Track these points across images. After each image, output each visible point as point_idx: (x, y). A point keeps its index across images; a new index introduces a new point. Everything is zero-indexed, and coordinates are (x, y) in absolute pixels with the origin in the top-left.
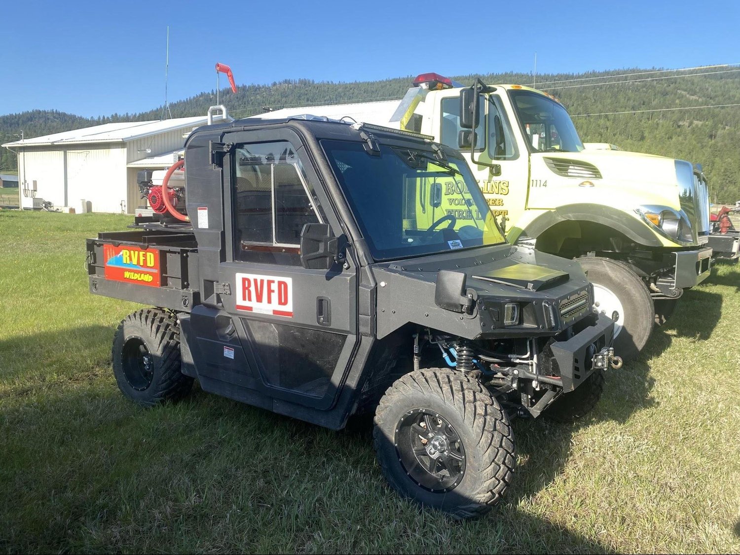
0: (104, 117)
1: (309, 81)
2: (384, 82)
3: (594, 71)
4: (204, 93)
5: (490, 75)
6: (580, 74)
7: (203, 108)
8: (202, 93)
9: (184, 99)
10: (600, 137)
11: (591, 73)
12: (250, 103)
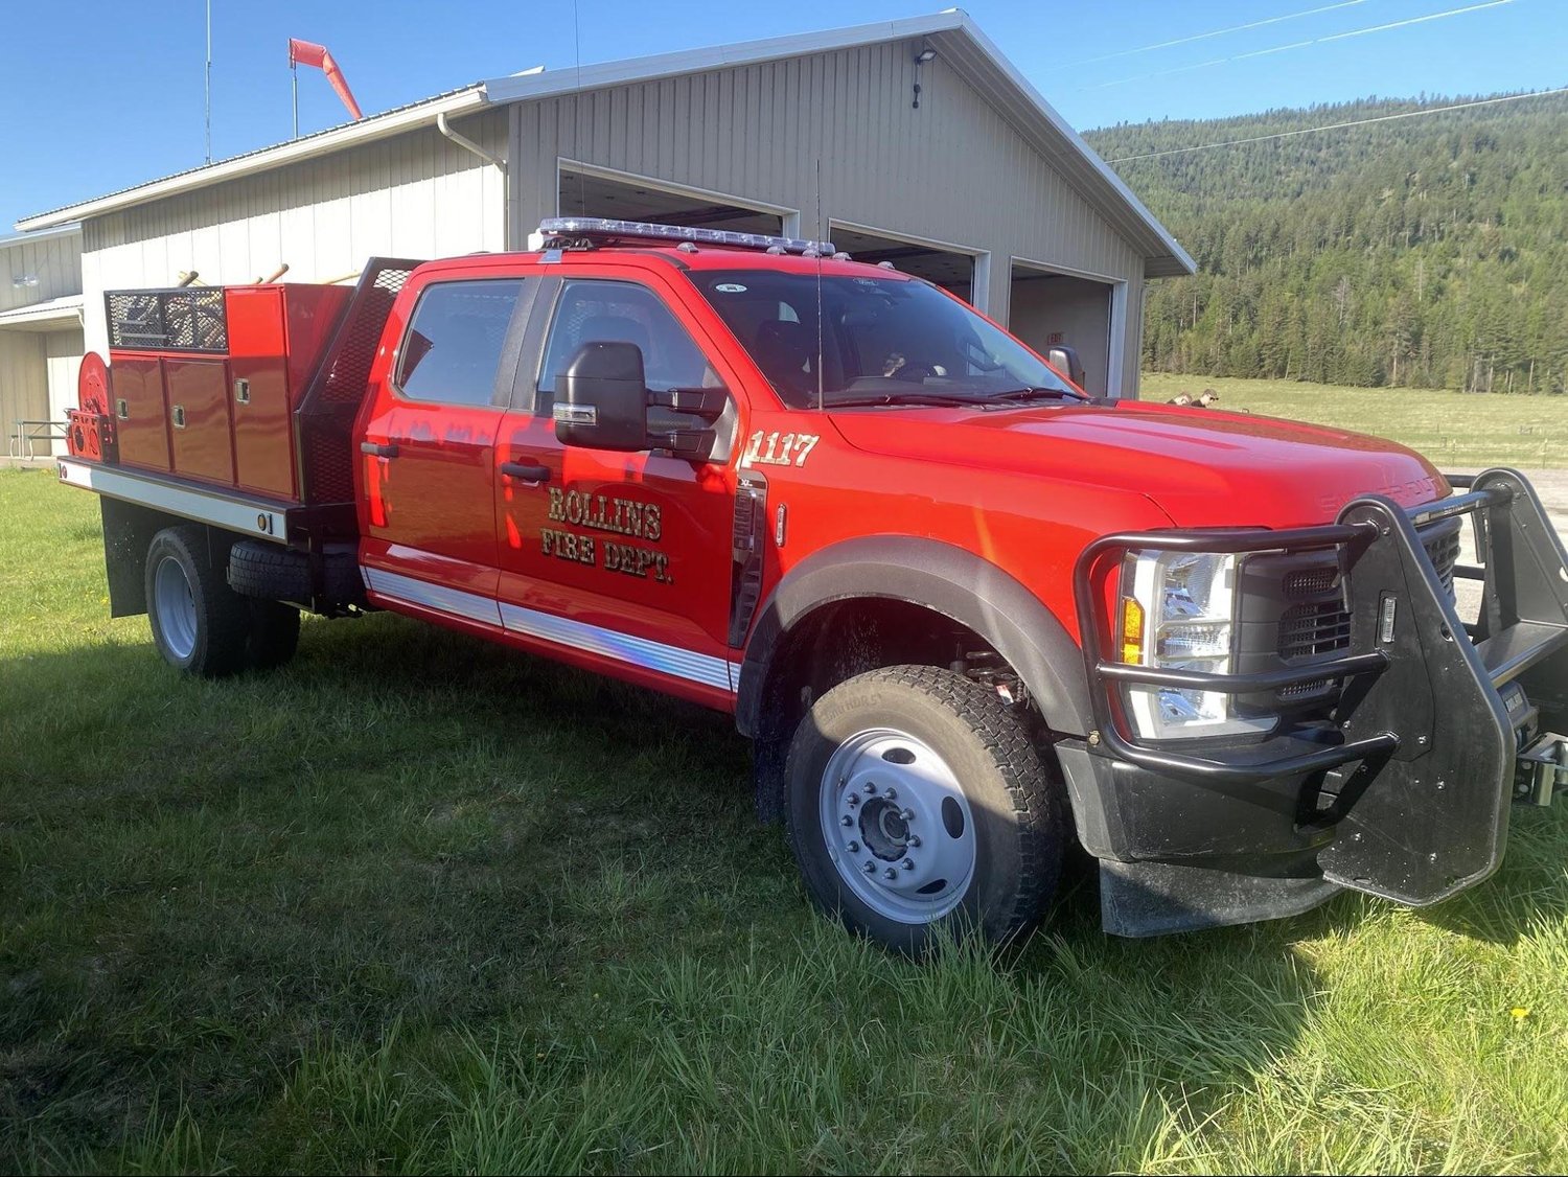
5: (1318, 109)
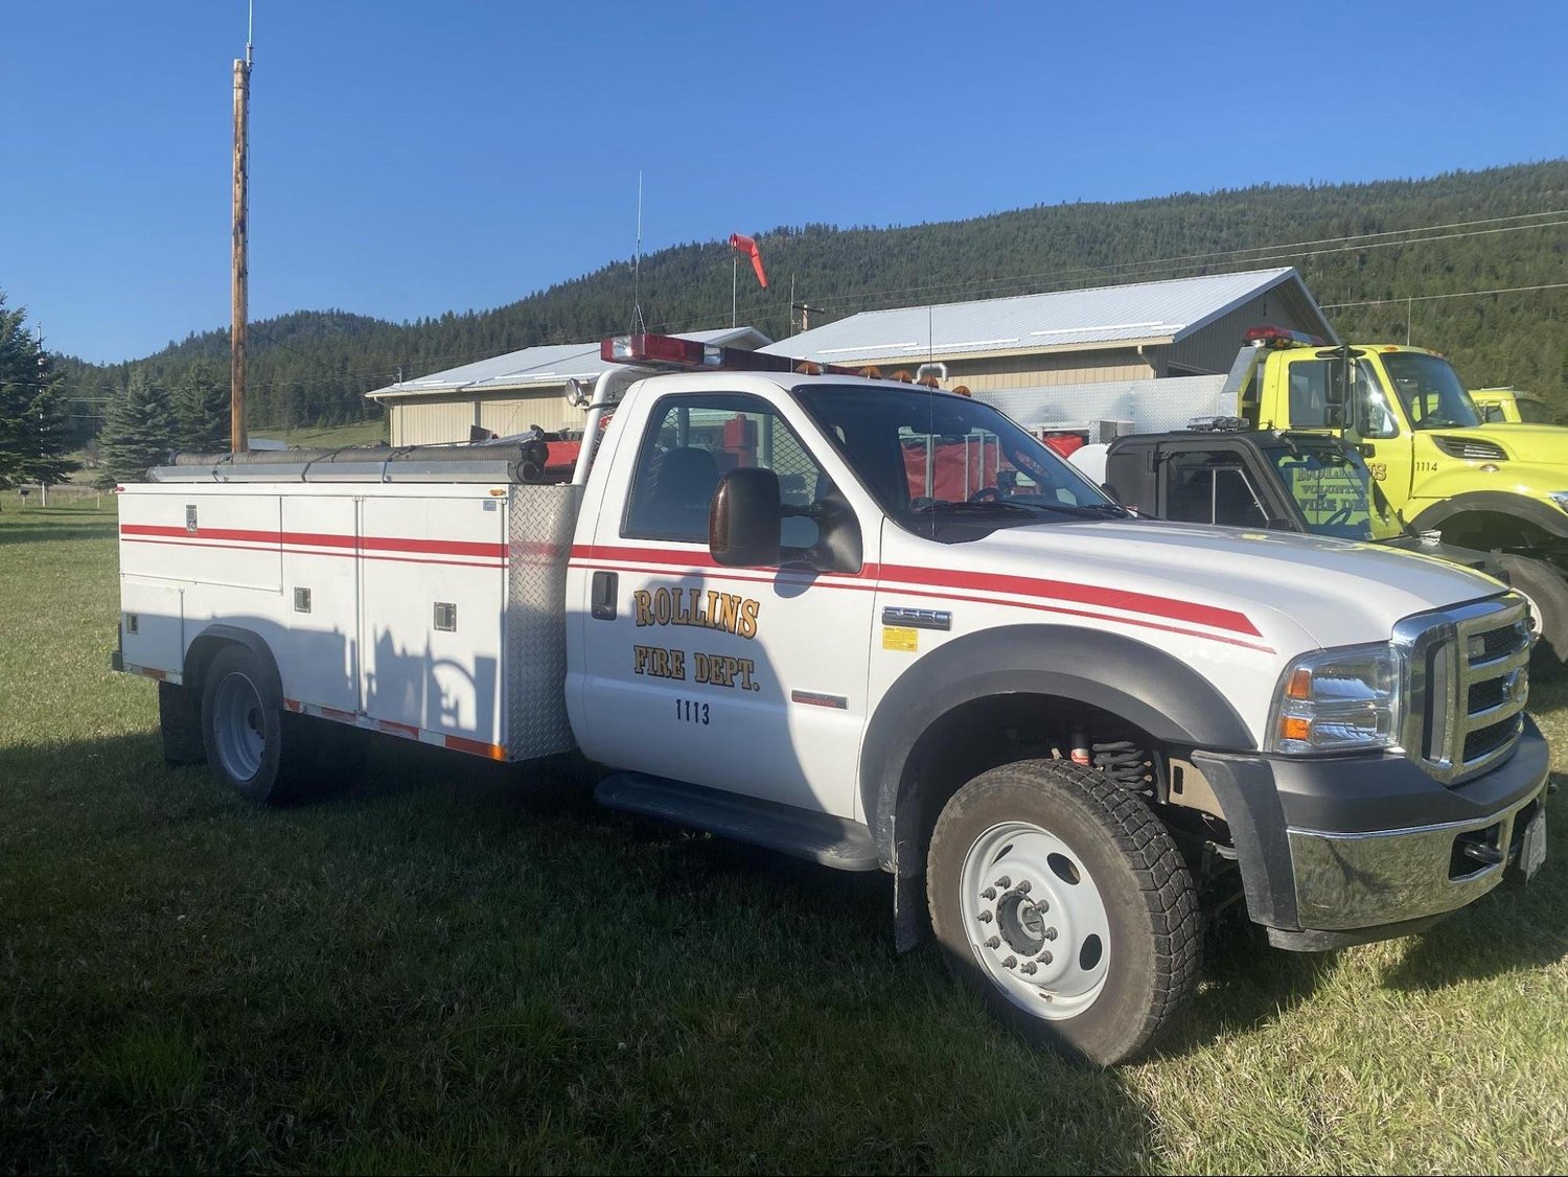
0: (428, 319)
1: (827, 228)
2: (984, 220)
3: (1459, 171)
4: (617, 262)
6: (1427, 179)
7: (616, 293)
8: (612, 263)
9: (577, 276)
10: (1478, 316)
11: (1452, 175)
12: (709, 279)
